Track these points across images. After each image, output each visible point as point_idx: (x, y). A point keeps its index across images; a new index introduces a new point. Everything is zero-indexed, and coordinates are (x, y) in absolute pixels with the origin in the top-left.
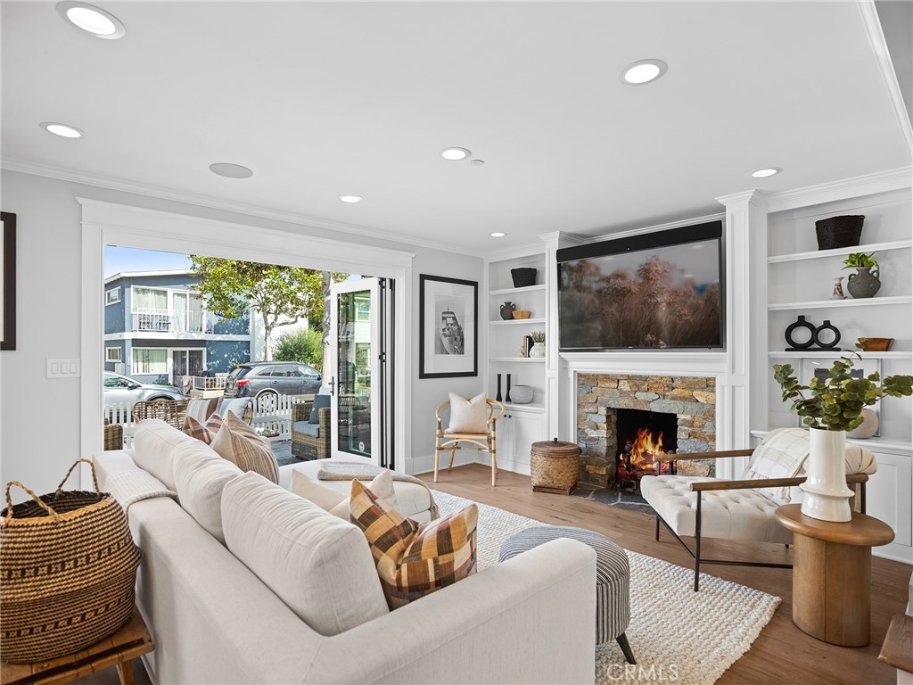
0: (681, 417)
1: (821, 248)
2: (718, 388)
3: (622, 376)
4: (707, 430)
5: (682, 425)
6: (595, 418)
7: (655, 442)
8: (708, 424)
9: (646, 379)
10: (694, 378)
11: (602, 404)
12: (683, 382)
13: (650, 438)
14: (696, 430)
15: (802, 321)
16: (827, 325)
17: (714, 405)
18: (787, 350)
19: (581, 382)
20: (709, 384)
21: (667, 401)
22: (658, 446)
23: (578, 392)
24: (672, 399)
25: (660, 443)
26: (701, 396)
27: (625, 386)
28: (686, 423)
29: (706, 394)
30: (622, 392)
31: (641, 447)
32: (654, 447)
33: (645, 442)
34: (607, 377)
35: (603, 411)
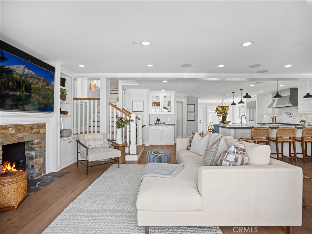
0: (35, 141)
2: (46, 127)
3: (11, 126)
4: (43, 144)
5: (37, 144)
7: (11, 166)
8: (44, 142)
9: (23, 126)
10: (40, 124)
12: (37, 126)
13: (9, 164)
14: (40, 145)
17: (45, 134)
21: (31, 135)
22: (13, 167)
24: (33, 134)
25: (14, 166)
29: (43, 130)
30: (11, 135)
31: (5, 168)
32: (11, 168)
33: (6, 166)
34: (1, 127)
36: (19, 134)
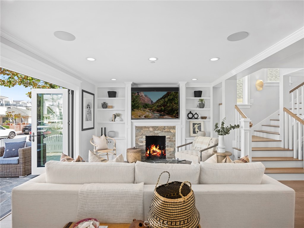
0: (167, 137)
1: (195, 97)
2: (176, 129)
3: (150, 126)
4: (174, 139)
5: (167, 139)
6: (141, 139)
7: (156, 147)
8: (174, 138)
9: (157, 127)
10: (170, 126)
11: (144, 135)
12: (168, 127)
14: (171, 139)
15: (190, 113)
16: (196, 113)
17: (175, 133)
18: (188, 119)
19: (137, 129)
20: (174, 128)
21: (163, 133)
22: (157, 149)
23: (136, 132)
24: (165, 132)
25: (158, 147)
26: (172, 131)
27: (151, 129)
28: (168, 138)
29: (173, 130)
30: (150, 131)
31: (152, 149)
32: (156, 149)
33: (153, 148)
34: (145, 127)
35: (144, 137)
36: (155, 131)
